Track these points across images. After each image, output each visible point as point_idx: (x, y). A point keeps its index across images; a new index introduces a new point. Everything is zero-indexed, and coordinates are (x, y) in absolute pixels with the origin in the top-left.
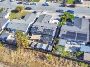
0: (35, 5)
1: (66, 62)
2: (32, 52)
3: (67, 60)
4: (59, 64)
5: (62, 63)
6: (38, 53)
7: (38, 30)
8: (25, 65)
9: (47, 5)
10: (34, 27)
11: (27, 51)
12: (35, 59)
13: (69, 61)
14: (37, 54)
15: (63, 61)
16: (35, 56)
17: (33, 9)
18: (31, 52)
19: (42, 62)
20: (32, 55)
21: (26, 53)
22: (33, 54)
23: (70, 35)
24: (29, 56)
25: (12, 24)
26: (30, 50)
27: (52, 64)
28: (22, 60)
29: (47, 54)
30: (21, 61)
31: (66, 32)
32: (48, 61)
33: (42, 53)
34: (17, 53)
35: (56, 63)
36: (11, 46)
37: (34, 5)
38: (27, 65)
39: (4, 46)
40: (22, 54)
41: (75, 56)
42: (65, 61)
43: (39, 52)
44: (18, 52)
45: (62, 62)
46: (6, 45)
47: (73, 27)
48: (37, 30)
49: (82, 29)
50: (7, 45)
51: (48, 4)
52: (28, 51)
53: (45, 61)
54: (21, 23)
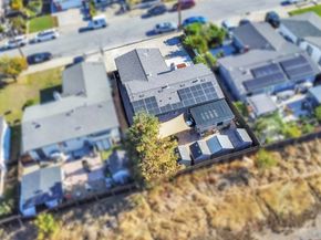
0: (54, 38)
1: (307, 150)
2: (192, 180)
3: (305, 145)
4: (296, 167)
5: (301, 161)
6: (215, 172)
7: (160, 105)
8: (207, 230)
9: (100, 25)
10: (141, 101)
11: (173, 187)
12: (221, 195)
13: (311, 144)
14: (216, 177)
15: (299, 153)
16: (212, 186)
17: (60, 56)
18: (188, 182)
19: (248, 191)
20: (198, 189)
21: (172, 195)
22: (203, 185)
23: (263, 78)
24: (189, 198)
25: (38, 126)
26: (180, 179)
27: (280, 179)
28: (180, 222)
29: (246, 158)
30: (183, 227)
31: (249, 73)
32: (261, 176)
33: (226, 165)
34: (140, 216)
35: (284, 169)
36: (96, 206)
37: (48, 40)
38: (215, 227)
39: (65, 224)
40: (162, 207)
41: (317, 124)
42: (302, 150)
43: (218, 168)
44: (143, 207)
45: (299, 157)
46: (71, 213)
47: (251, 52)
48: (156, 104)
49: (278, 49)
50: (79, 210)
51: (102, 21)
52: (177, 186)
53: (252, 181)
54: (78, 108)
